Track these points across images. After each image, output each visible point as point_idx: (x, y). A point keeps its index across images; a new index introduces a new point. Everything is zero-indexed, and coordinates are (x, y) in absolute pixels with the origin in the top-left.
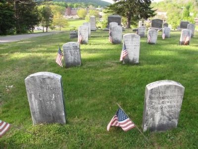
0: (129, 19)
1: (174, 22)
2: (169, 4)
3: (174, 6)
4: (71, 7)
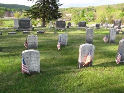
0: (44, 20)
1: (76, 20)
2: (72, 10)
3: (76, 10)
4: (10, 11)
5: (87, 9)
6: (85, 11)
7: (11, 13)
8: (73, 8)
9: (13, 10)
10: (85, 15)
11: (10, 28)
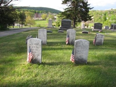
2: (94, 12)
3: (98, 13)
4: (38, 13)
5: (109, 12)
6: (107, 14)
7: (39, 15)
8: (95, 11)
9: (40, 12)
10: (107, 18)
11: (39, 27)
